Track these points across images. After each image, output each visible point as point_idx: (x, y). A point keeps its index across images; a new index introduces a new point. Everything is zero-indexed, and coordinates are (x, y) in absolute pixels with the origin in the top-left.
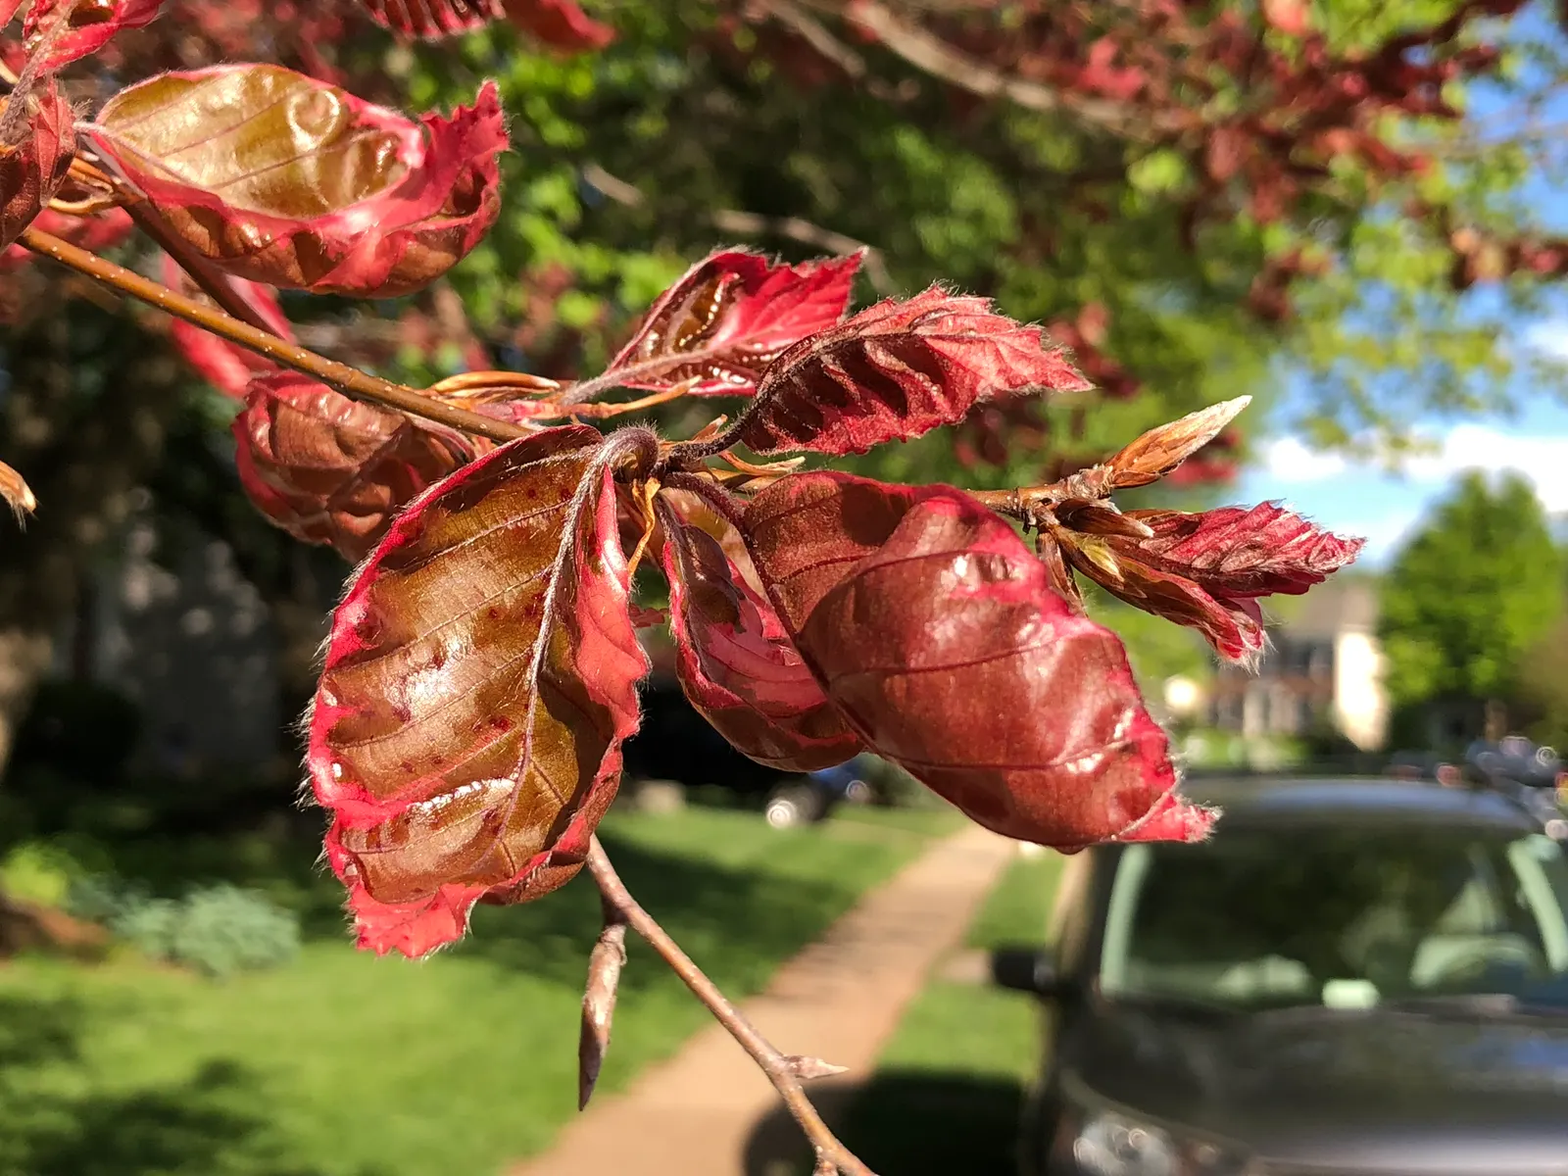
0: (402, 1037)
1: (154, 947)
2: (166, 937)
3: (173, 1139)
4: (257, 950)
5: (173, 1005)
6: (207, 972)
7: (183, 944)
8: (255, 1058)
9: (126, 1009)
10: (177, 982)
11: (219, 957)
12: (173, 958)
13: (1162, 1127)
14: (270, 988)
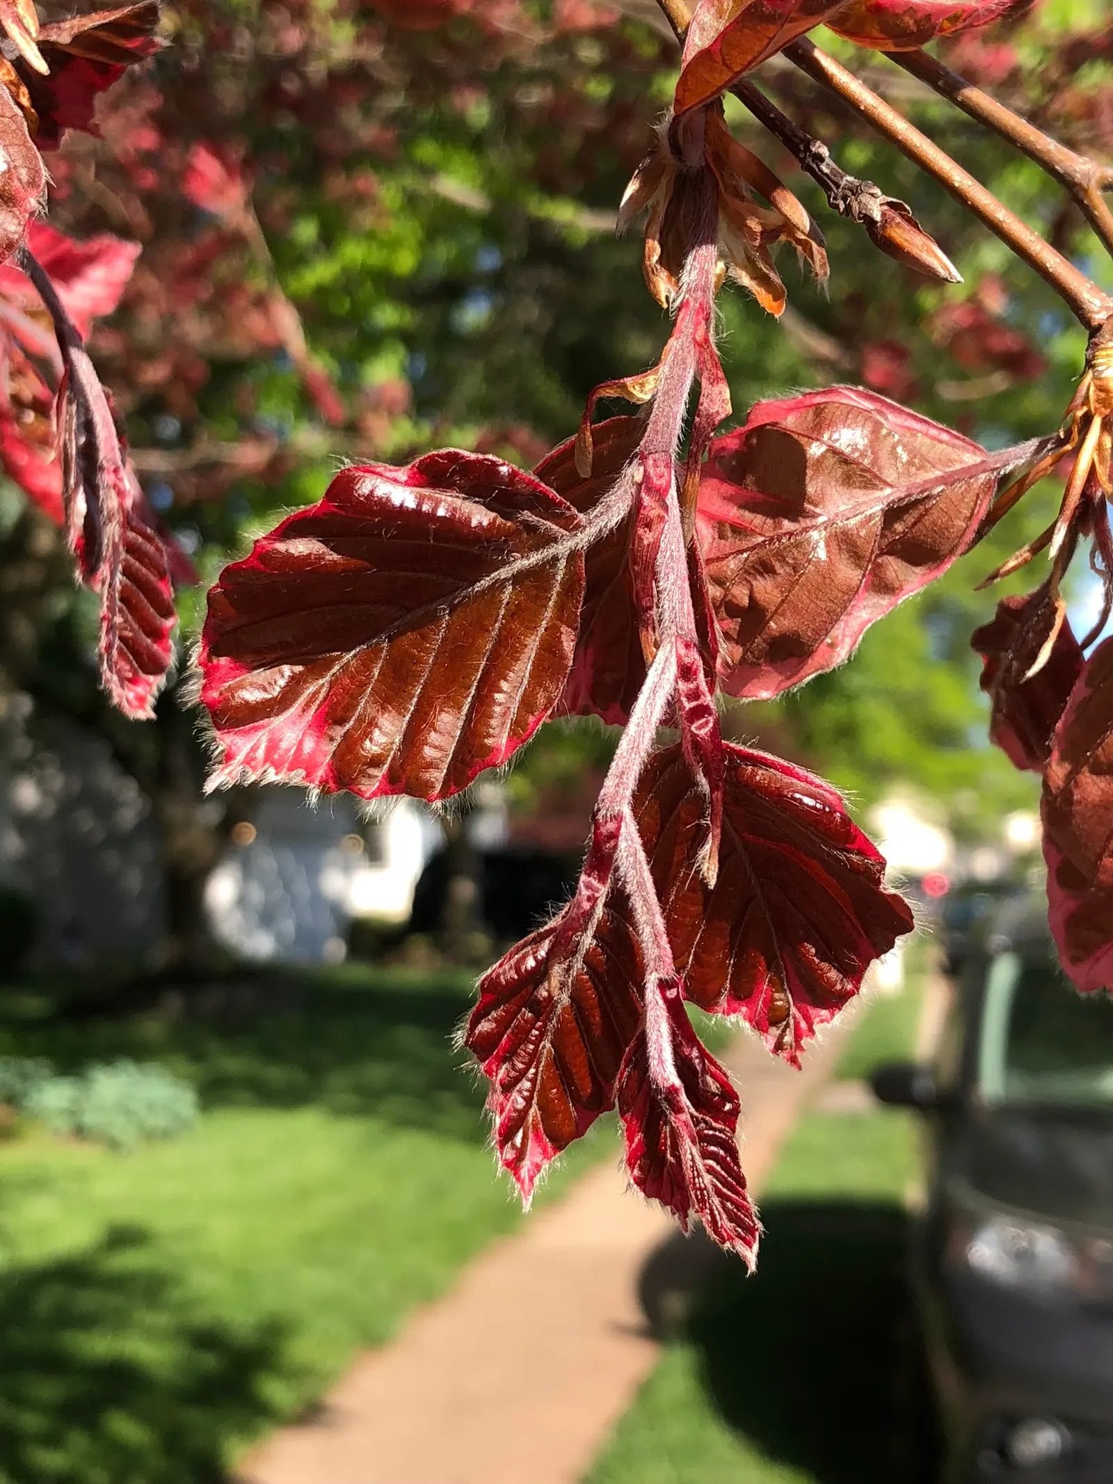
0: (302, 1194)
1: (62, 1124)
2: (72, 1112)
3: (87, 1300)
4: (158, 1121)
5: (81, 1176)
6: (113, 1145)
7: (89, 1119)
8: (161, 1221)
9: (37, 1183)
10: (85, 1155)
11: (122, 1129)
12: (80, 1132)
13: (1055, 1225)
14: (174, 1155)
